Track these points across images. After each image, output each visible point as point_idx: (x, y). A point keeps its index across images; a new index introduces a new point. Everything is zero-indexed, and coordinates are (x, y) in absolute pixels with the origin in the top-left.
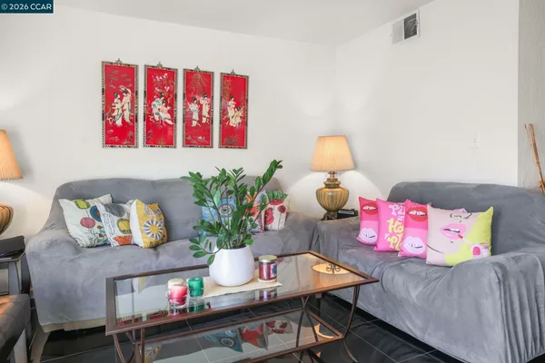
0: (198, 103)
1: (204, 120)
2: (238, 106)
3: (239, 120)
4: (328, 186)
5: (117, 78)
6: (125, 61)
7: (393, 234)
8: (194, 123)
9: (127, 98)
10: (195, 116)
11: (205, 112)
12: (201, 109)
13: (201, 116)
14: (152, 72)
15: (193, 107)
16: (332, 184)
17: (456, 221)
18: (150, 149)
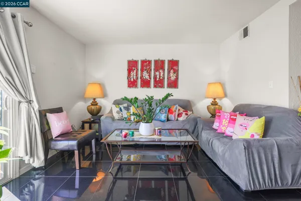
0: (159, 72)
1: (161, 78)
2: (174, 72)
3: (175, 77)
4: (212, 104)
5: (132, 65)
6: (135, 59)
7: (224, 126)
8: (158, 79)
9: (135, 72)
10: (158, 77)
11: (162, 75)
12: (160, 74)
13: (160, 77)
14: (143, 62)
15: (157, 73)
16: (214, 103)
17: (246, 121)
18: (142, 89)
